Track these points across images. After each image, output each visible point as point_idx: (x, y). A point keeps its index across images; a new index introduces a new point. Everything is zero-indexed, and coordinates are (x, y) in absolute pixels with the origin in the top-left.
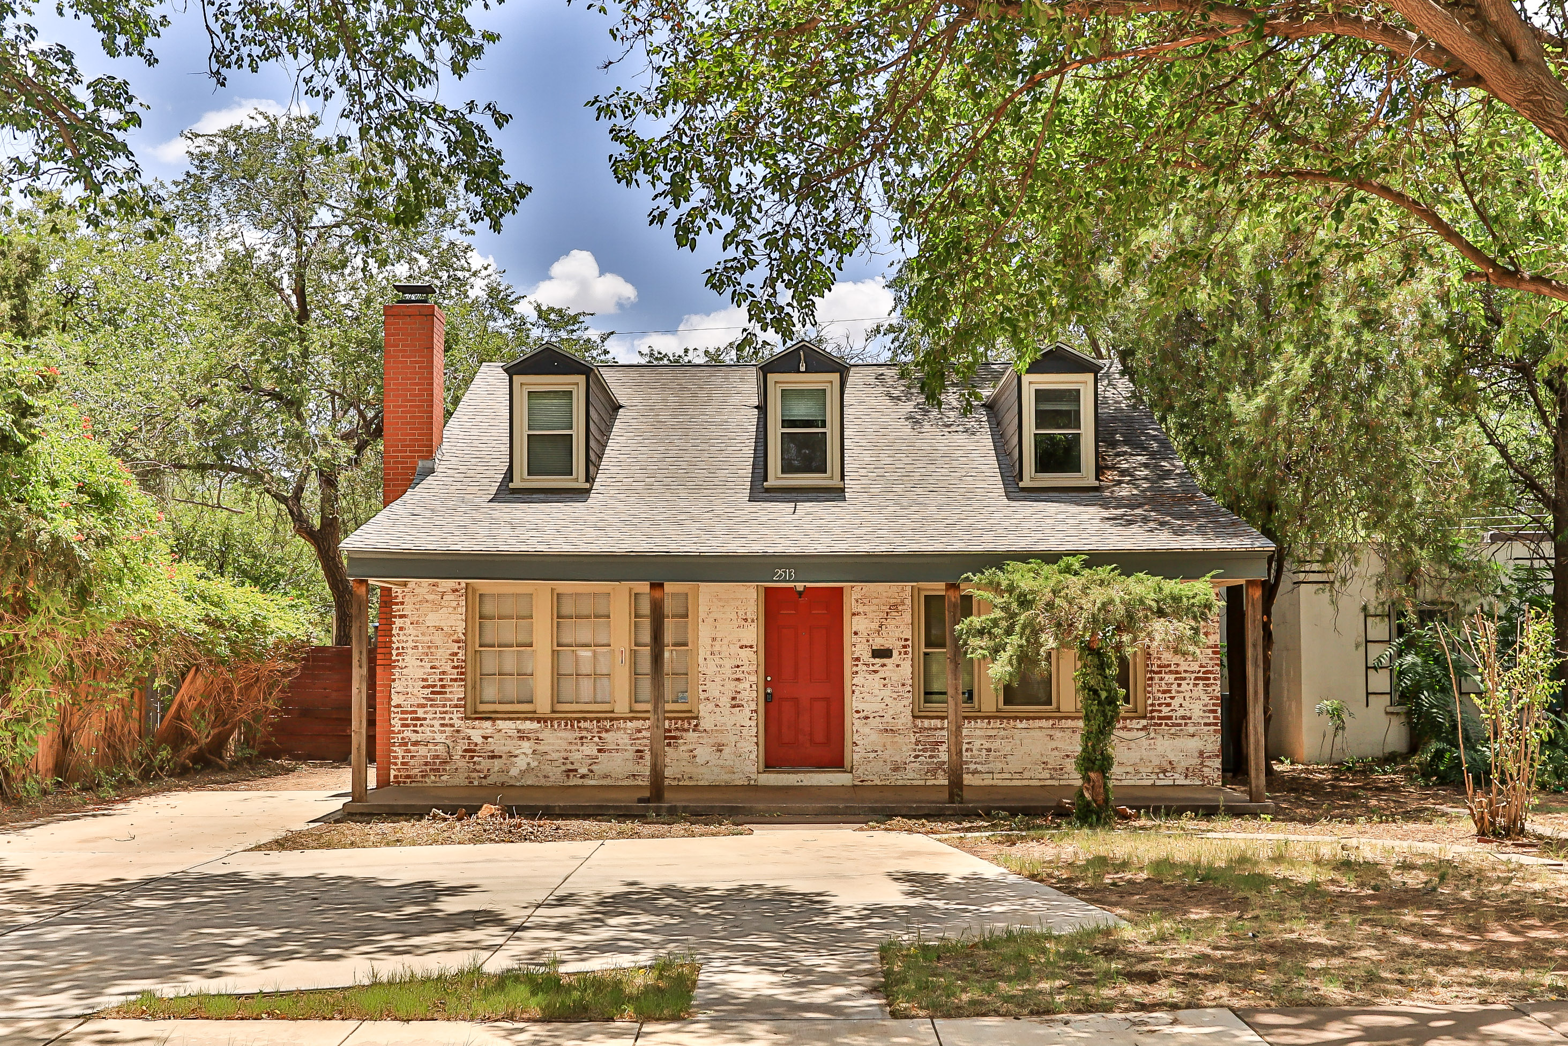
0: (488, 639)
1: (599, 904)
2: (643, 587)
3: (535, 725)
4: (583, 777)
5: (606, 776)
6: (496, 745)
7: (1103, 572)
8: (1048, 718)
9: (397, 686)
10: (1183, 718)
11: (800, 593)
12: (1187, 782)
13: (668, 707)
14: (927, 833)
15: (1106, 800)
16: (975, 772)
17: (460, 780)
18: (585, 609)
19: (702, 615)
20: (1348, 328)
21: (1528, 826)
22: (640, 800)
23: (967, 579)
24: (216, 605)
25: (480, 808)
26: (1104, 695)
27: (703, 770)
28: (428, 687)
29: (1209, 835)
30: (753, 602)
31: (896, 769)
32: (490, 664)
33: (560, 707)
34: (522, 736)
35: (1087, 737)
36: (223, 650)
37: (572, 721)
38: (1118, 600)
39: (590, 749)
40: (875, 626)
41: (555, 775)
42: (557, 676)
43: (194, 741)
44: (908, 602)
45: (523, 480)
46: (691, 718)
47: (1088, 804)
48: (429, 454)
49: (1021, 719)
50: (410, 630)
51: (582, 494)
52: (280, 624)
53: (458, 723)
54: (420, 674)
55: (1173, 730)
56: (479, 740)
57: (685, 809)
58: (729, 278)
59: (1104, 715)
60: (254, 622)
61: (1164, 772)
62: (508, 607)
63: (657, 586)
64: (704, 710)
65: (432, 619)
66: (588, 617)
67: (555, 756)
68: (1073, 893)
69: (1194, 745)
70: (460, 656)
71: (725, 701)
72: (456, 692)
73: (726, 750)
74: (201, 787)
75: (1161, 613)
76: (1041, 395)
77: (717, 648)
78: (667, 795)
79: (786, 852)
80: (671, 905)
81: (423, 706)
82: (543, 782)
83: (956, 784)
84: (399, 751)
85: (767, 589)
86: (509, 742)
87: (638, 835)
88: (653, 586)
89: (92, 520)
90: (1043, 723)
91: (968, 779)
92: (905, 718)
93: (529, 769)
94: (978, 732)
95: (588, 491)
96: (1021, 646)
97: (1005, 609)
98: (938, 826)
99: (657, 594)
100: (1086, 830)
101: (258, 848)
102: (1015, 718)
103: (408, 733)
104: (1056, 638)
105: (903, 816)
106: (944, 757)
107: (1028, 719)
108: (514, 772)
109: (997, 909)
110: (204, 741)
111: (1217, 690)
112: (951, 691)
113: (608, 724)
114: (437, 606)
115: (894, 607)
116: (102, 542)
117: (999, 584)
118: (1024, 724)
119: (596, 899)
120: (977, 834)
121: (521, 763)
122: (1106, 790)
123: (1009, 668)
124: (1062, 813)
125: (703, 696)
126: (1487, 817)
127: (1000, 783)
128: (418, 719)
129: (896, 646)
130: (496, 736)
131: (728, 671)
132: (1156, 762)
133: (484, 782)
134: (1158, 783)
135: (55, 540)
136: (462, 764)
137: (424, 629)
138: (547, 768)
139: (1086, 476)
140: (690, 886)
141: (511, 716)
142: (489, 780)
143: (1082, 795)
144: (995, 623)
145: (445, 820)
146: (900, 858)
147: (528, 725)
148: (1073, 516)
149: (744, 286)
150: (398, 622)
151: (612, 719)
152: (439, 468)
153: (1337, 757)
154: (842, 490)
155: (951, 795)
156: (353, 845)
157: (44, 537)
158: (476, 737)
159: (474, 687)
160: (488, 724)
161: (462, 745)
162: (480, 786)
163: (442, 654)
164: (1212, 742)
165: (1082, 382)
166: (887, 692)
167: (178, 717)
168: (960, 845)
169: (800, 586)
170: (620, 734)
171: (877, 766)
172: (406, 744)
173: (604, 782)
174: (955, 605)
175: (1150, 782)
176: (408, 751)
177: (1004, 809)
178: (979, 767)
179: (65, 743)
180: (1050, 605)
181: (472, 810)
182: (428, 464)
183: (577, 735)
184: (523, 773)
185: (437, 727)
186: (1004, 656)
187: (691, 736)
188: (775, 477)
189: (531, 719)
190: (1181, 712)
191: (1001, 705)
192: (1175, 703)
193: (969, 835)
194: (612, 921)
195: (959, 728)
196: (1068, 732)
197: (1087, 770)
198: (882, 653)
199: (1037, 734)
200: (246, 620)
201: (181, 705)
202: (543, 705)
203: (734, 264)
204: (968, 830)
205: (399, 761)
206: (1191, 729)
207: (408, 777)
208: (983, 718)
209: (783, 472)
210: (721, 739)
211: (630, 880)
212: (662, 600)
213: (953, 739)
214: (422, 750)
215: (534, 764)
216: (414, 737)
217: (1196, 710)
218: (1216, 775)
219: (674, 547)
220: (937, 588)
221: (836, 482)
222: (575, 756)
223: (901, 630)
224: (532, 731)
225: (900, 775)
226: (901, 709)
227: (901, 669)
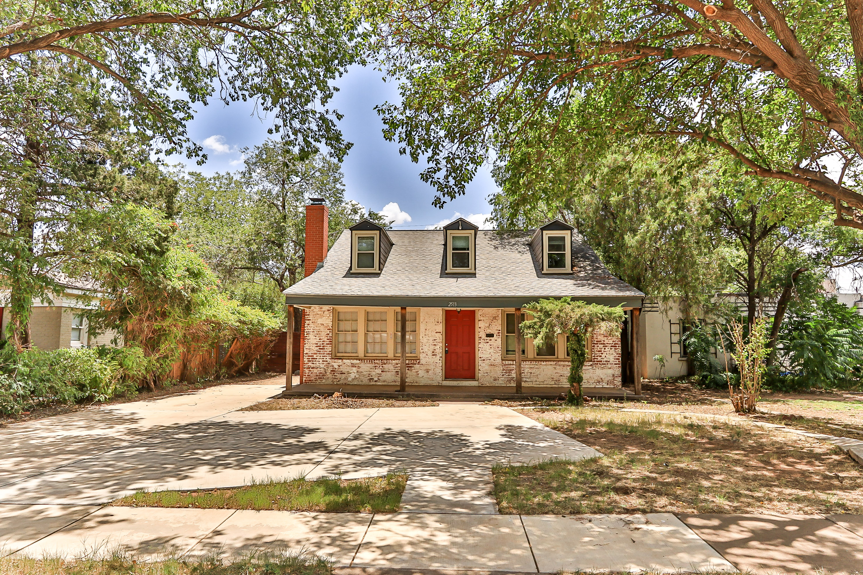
0: (341, 329)
1: (371, 439)
2: (398, 309)
3: (358, 362)
4: (376, 381)
5: (384, 381)
6: (343, 369)
7: (580, 303)
8: (554, 361)
9: (306, 346)
10: (606, 361)
11: (459, 312)
12: (608, 386)
13: (407, 355)
14: (508, 407)
15: (580, 394)
16: (526, 381)
17: (329, 382)
18: (377, 317)
19: (421, 320)
20: (673, 210)
21: (757, 408)
22: (396, 391)
23: (525, 307)
24: (244, 316)
25: (333, 393)
26: (580, 352)
27: (422, 379)
28: (318, 346)
29: (623, 410)
30: (441, 315)
31: (495, 380)
32: (341, 338)
33: (367, 355)
34: (353, 365)
35: (572, 369)
36: (247, 332)
37: (372, 360)
38: (586, 313)
39: (379, 371)
40: (487, 325)
41: (365, 381)
42: (366, 342)
43: (236, 366)
44: (500, 316)
45: (355, 270)
46: (417, 360)
47: (573, 396)
48: (322, 260)
49: (543, 361)
50: (312, 325)
51: (377, 275)
52: (269, 323)
53: (329, 360)
54: (315, 342)
55: (602, 366)
56: (337, 367)
57: (413, 395)
58: (430, 175)
59: (580, 360)
60: (259, 322)
61: (599, 382)
62: (348, 317)
63: (404, 308)
64: (422, 356)
65: (320, 321)
66: (379, 321)
67: (365, 373)
68: (574, 437)
69: (610, 372)
70: (330, 335)
71: (430, 353)
72: (329, 349)
73: (430, 372)
74: (237, 383)
75: (603, 320)
76: (550, 239)
77: (427, 333)
78: (407, 389)
79: (452, 415)
80: (401, 440)
81: (316, 354)
82: (361, 383)
83: (519, 387)
84: (307, 371)
85: (446, 311)
86: (348, 368)
87: (393, 406)
88: (402, 308)
89: (191, 282)
90: (552, 363)
91: (523, 384)
92: (499, 360)
93: (355, 378)
94: (527, 366)
95: (380, 274)
96: (546, 332)
97: (539, 318)
98: (512, 403)
99: (404, 312)
100: (573, 407)
101: (242, 410)
102: (541, 361)
103: (310, 364)
104: (561, 329)
105: (498, 399)
106: (514, 375)
107: (546, 361)
108: (350, 379)
109: (542, 445)
110: (240, 366)
111: (619, 351)
112: (517, 350)
113: (385, 361)
114: (322, 316)
115: (495, 318)
116: (193, 290)
117: (537, 308)
118: (545, 363)
119: (370, 437)
120: (528, 408)
121: (353, 376)
122: (580, 391)
123: (542, 341)
124: (561, 398)
125: (421, 351)
126: (740, 405)
127: (535, 386)
128: (314, 359)
129: (495, 333)
130: (343, 365)
131: (431, 342)
132: (596, 378)
134: (597, 386)
135: (174, 288)
136: (330, 376)
137: (317, 325)
138: (362, 378)
139: (568, 269)
140: (411, 431)
141: (349, 358)
142: (341, 382)
143: (570, 392)
144: (535, 323)
145: (319, 398)
146: (498, 418)
147: (355, 361)
148: (564, 283)
149: (436, 179)
150: (307, 322)
151: (387, 360)
152: (325, 265)
153: (662, 376)
154: (475, 274)
155: (517, 390)
156: (280, 409)
157: (170, 287)
159: (335, 347)
160: (340, 361)
161: (330, 369)
162: (337, 384)
163: (323, 334)
164: (618, 371)
165: (566, 234)
166: (492, 350)
167: (231, 357)
168: (522, 412)
169: (459, 309)
170: (390, 365)
171: (488, 379)
172: (309, 368)
173: (384, 384)
174: (519, 317)
175: (593, 386)
176: (310, 371)
177: (537, 396)
178: (527, 380)
179: (185, 366)
180: (558, 316)
181: (331, 394)
182: (321, 264)
183: (374, 365)
184: (353, 379)
185: (321, 362)
186: (540, 336)
187: (417, 366)
188: (450, 269)
189: (356, 359)
190: (605, 359)
191: (536, 356)
192: (603, 356)
193: (525, 408)
194: (375, 449)
195: (520, 364)
196: (562, 367)
197: (572, 382)
198: (490, 335)
199: (550, 367)
200: (255, 321)
201: (231, 353)
202: (361, 354)
203: (432, 170)
204: (525, 405)
205: (307, 375)
206: (609, 366)
207: (310, 380)
208: (529, 361)
209: (453, 267)
210: (428, 367)
211: (388, 427)
212: (405, 314)
213: (518, 369)
214: (315, 371)
215: (357, 376)
216: (312, 365)
217: (611, 359)
218: (619, 384)
219: (410, 294)
220: (511, 310)
221: (473, 271)
222: (373, 373)
223: (497, 327)
224: (357, 364)
225: (496, 382)
226: (497, 357)
227: (497, 342)
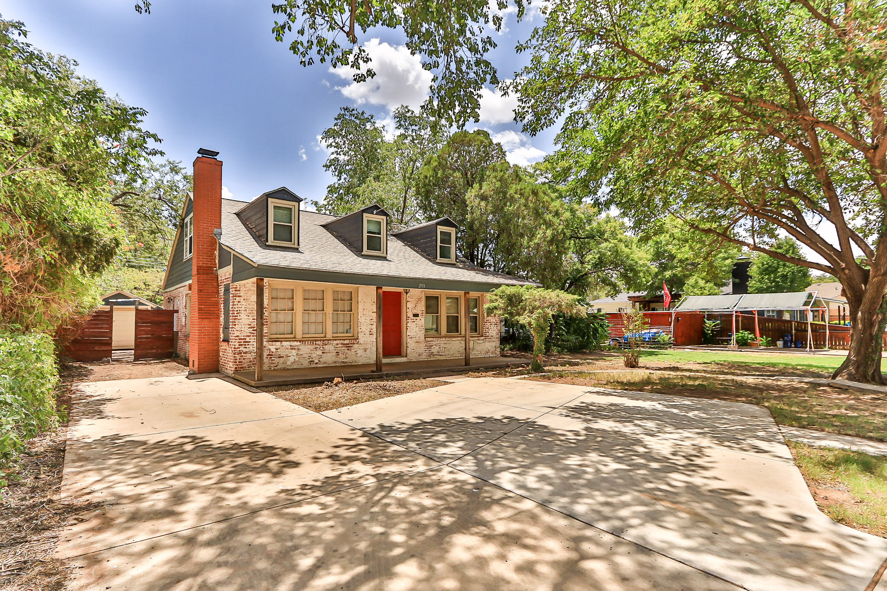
0: (275, 307)
3: (298, 343)
4: (316, 363)
5: (325, 363)
6: (282, 352)
8: (457, 337)
9: (237, 327)
10: (492, 336)
12: (492, 356)
18: (314, 296)
19: (360, 300)
27: (360, 358)
28: (251, 328)
31: (419, 355)
32: (275, 318)
33: (306, 336)
34: (292, 348)
37: (313, 341)
39: (319, 352)
40: (414, 306)
41: (305, 364)
42: (304, 323)
44: (423, 298)
45: (272, 242)
46: (356, 339)
48: (219, 227)
49: (451, 337)
50: (243, 302)
51: (296, 250)
53: (265, 343)
54: (248, 322)
55: (489, 340)
56: (274, 350)
61: (487, 353)
62: (283, 294)
65: (253, 298)
66: (315, 299)
67: (305, 356)
69: (494, 344)
70: (266, 314)
71: (367, 333)
73: (368, 351)
76: (441, 233)
77: (365, 313)
81: (249, 336)
82: (300, 367)
84: (238, 356)
86: (287, 350)
90: (456, 339)
92: (423, 338)
93: (295, 362)
95: (298, 249)
102: (449, 337)
103: (241, 348)
106: (434, 350)
107: (453, 337)
108: (289, 363)
111: (499, 327)
113: (327, 342)
115: (419, 299)
118: (452, 339)
121: (292, 359)
125: (360, 330)
128: (247, 342)
129: (420, 313)
130: (281, 348)
131: (368, 322)
132: (485, 350)
133: (276, 368)
134: (486, 356)
136: (267, 361)
137: (249, 302)
138: (302, 361)
139: (453, 260)
141: (287, 340)
142: (279, 367)
147: (294, 343)
151: (328, 340)
154: (387, 258)
158: (273, 349)
159: (270, 328)
160: (278, 343)
161: (267, 353)
162: (274, 370)
164: (498, 344)
165: (452, 230)
166: (417, 329)
170: (331, 346)
171: (415, 355)
172: (241, 353)
173: (324, 365)
175: (484, 356)
176: (242, 356)
182: (219, 230)
183: (316, 347)
184: (292, 363)
185: (255, 345)
187: (356, 346)
188: (365, 251)
189: (295, 341)
190: (491, 334)
191: (446, 333)
192: (490, 332)
198: (416, 315)
199: (458, 342)
202: (300, 335)
205: (238, 361)
206: (493, 340)
207: (242, 368)
209: (368, 249)
210: (366, 347)
214: (248, 356)
215: (297, 359)
216: (245, 350)
217: (494, 334)
218: (498, 353)
221: (385, 255)
222: (314, 355)
223: (421, 307)
224: (297, 346)
225: (420, 357)
226: (421, 335)
227: (421, 321)
